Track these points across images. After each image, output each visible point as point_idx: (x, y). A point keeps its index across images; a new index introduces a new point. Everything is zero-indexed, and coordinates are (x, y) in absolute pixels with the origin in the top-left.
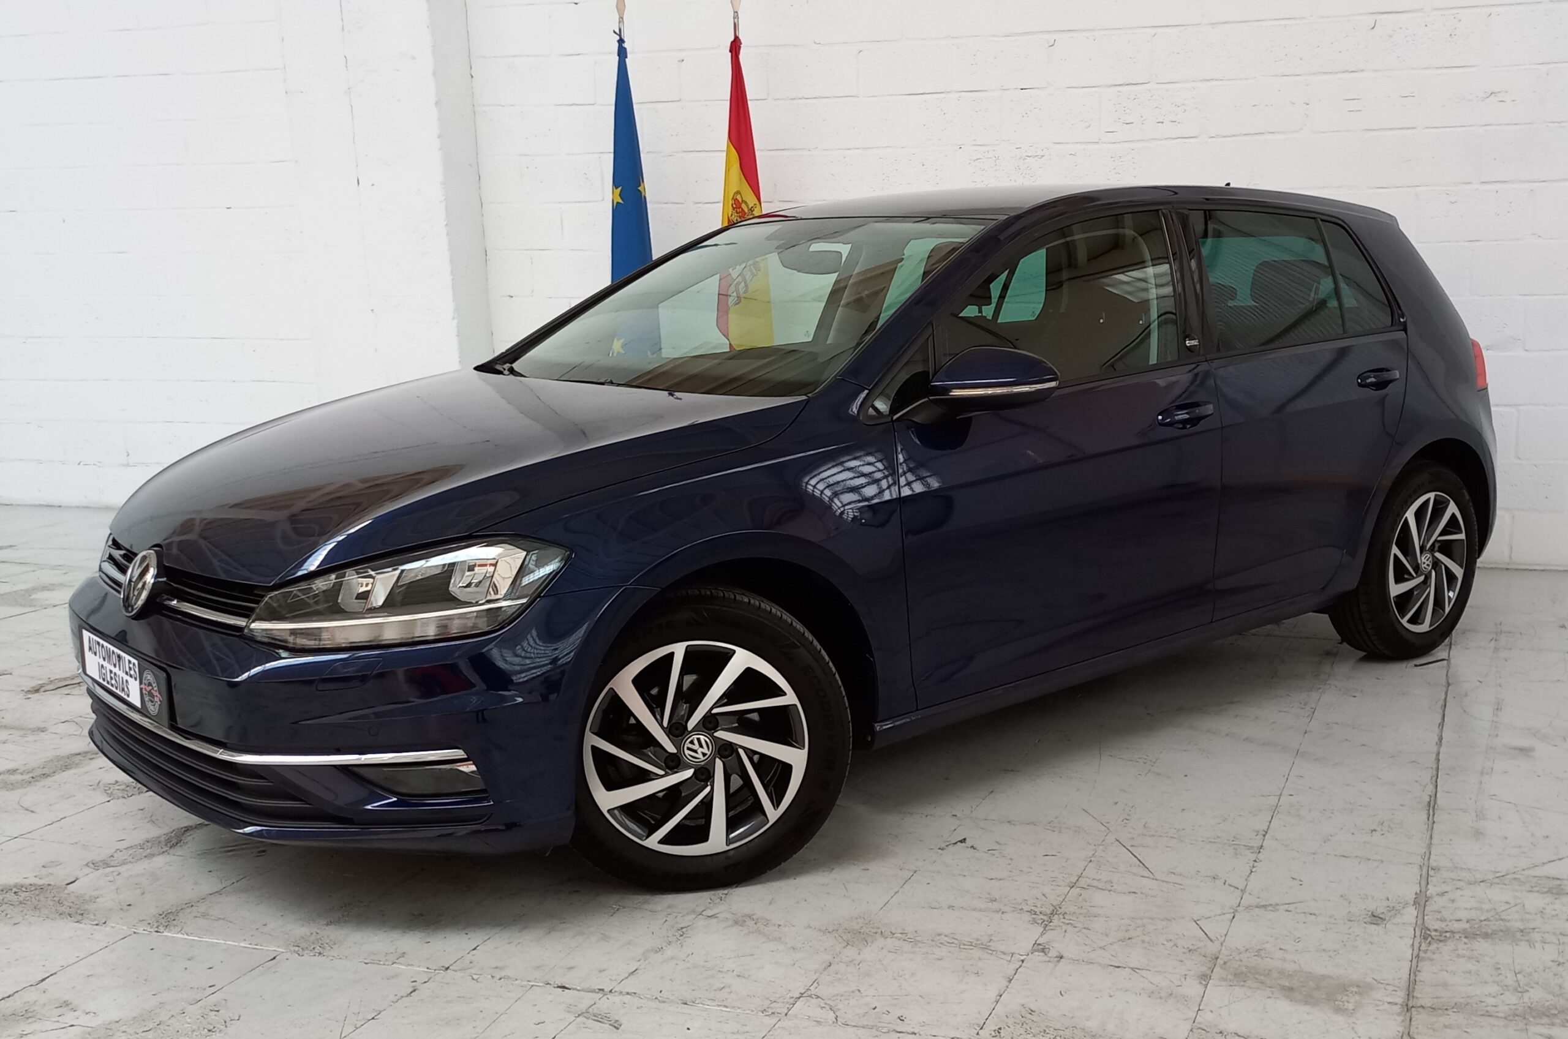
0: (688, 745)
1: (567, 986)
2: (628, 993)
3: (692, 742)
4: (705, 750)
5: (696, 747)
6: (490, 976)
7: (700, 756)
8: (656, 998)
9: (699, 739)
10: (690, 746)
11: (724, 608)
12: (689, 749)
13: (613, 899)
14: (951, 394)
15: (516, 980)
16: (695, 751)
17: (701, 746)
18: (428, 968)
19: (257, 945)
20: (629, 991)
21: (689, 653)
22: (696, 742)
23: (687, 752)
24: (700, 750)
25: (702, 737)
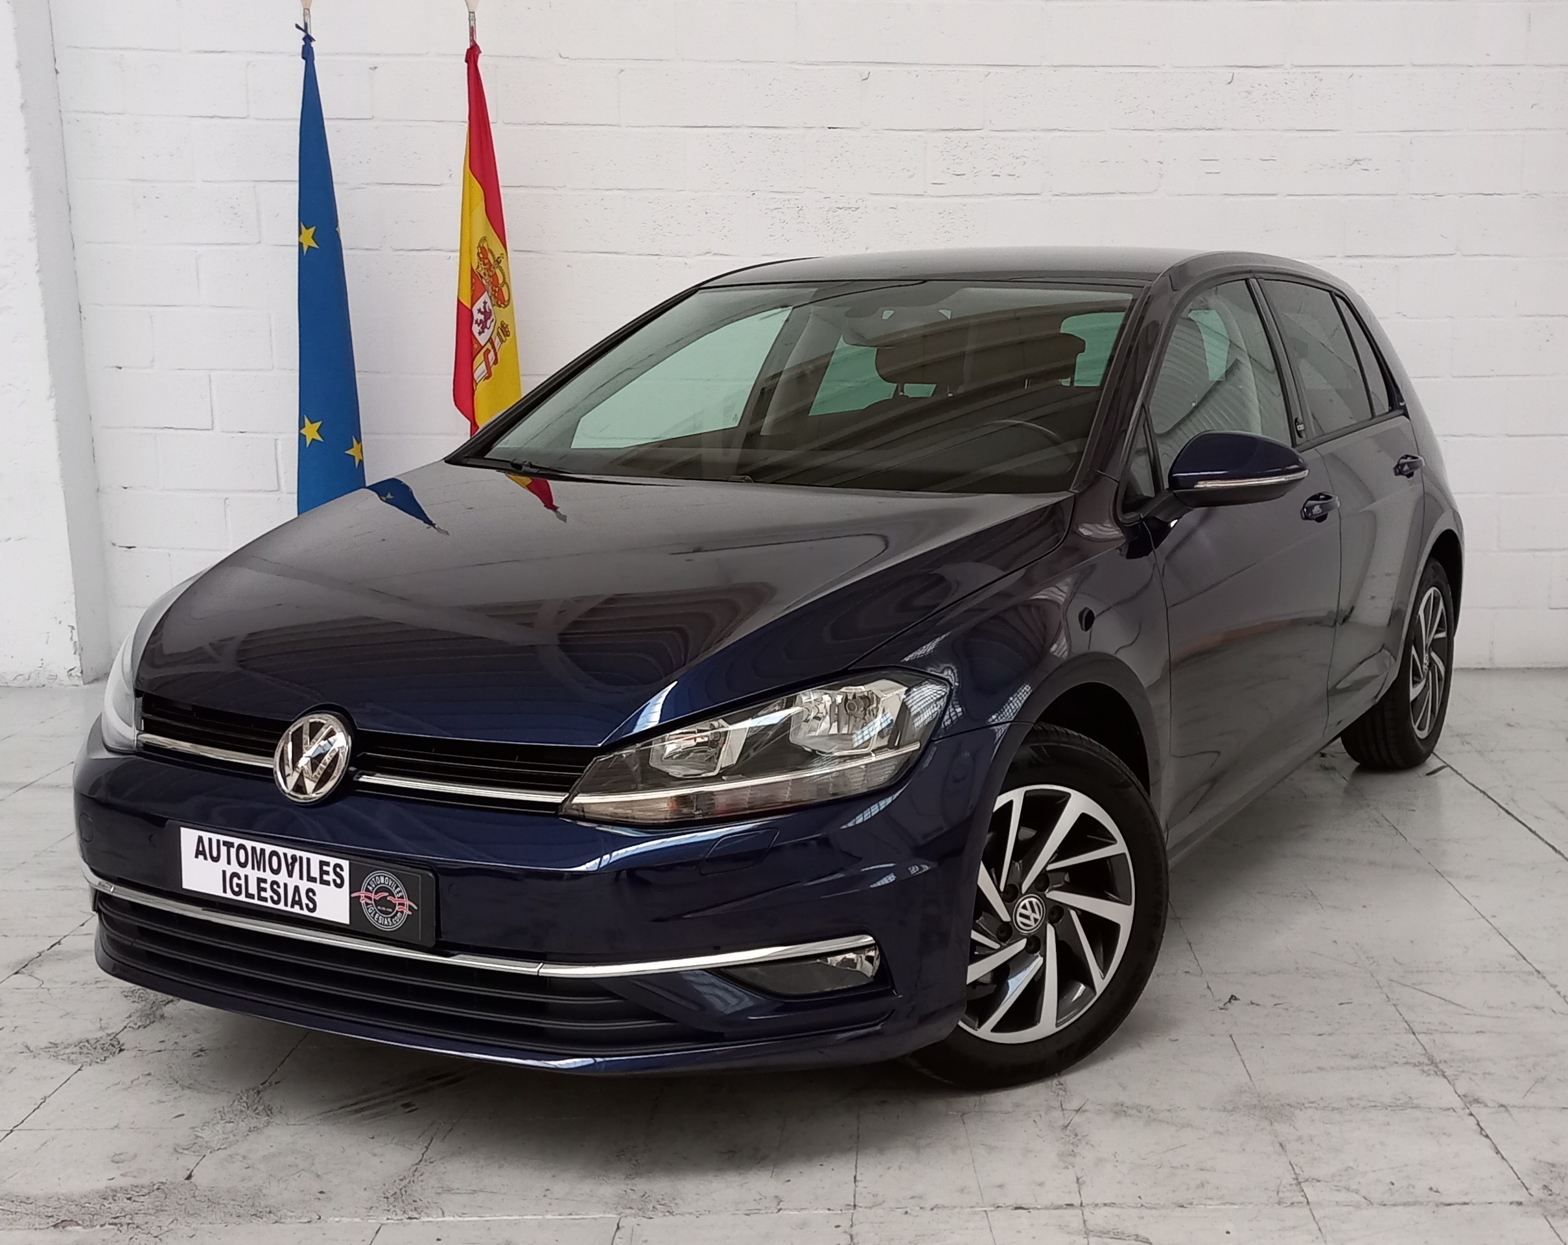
0: (1021, 910)
1: (1023, 1206)
2: (1105, 1205)
3: (1024, 907)
4: (1038, 916)
5: (1028, 912)
6: (918, 1208)
7: (1032, 923)
8: (1142, 1205)
9: (1031, 903)
10: (1024, 911)
11: (1062, 745)
12: (1022, 915)
13: (939, 1105)
14: (1198, 486)
15: (955, 1207)
16: (1027, 917)
17: (1033, 911)
18: (829, 1210)
19: (571, 1214)
20: (1106, 1202)
21: (1028, 799)
22: (1028, 906)
23: (1019, 919)
24: (1032, 916)
25: (1034, 900)
